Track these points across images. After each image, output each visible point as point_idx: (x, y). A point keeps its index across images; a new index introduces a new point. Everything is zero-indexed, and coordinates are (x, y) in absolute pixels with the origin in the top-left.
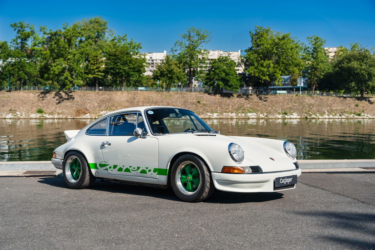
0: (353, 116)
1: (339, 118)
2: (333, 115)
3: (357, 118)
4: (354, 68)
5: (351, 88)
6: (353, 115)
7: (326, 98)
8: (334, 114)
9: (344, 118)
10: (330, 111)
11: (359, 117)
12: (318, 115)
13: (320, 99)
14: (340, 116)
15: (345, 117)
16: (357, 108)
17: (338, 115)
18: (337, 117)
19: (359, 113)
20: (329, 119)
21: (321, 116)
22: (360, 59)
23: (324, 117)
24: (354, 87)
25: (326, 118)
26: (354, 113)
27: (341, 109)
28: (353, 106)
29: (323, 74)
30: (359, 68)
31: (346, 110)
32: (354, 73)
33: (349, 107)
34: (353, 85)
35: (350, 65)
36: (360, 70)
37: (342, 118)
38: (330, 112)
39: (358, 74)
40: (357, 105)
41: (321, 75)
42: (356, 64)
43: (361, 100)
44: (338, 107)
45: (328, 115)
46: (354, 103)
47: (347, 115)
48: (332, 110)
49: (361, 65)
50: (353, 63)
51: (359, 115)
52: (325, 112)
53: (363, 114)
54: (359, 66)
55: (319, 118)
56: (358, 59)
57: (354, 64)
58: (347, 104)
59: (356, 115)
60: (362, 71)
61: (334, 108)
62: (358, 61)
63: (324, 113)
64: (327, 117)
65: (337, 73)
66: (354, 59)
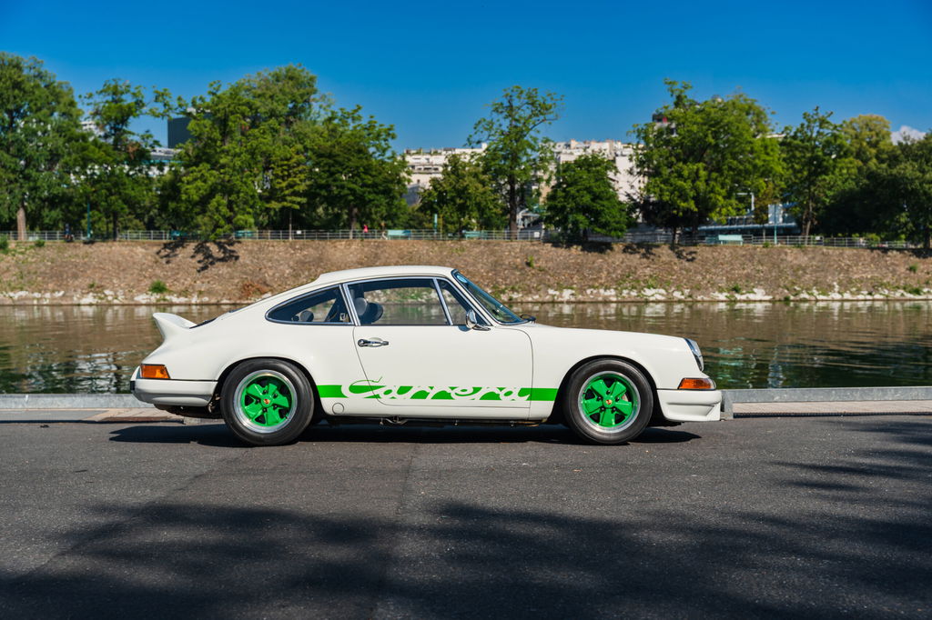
0: (902, 295)
1: (866, 300)
2: (852, 293)
3: (910, 300)
4: (904, 177)
5: (899, 228)
6: (902, 291)
7: (837, 252)
8: (854, 289)
9: (878, 300)
10: (844, 282)
11: (917, 297)
12: (815, 292)
13: (823, 254)
14: (870, 294)
15: (882, 297)
16: (912, 274)
17: (866, 292)
18: (861, 297)
19: (915, 286)
20: (843, 301)
21: (824, 294)
22: (921, 156)
23: (830, 298)
24: (906, 224)
25: (834, 300)
26: (904, 289)
27: (872, 278)
28: (902, 269)
29: (830, 193)
30: (917, 178)
31: (885, 281)
32: (906, 190)
33: (894, 272)
34: (903, 220)
35: (894, 171)
36: (921, 184)
37: (874, 300)
38: (845, 286)
39: (914, 192)
40: (912, 269)
41: (827, 197)
42: (910, 168)
43: (925, 257)
44: (866, 272)
45: (839, 293)
46: (905, 263)
47: (886, 292)
48: (850, 281)
49: (923, 172)
50: (902, 166)
51: (917, 292)
52: (834, 286)
53: (925, 290)
54: (919, 174)
55: (817, 301)
56: (916, 155)
57: (905, 169)
58: (887, 267)
59: (910, 292)
60: (926, 186)
61: (856, 276)
62: (916, 161)
63: (831, 287)
64: (838, 297)
65: (866, 192)
66: (907, 157)
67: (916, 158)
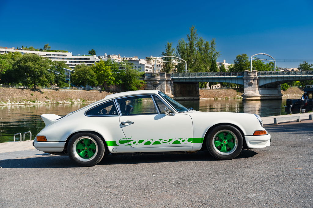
0: (30, 103)
1: (19, 105)
2: (14, 102)
3: (32, 104)
4: (30, 66)
5: (28, 82)
6: (29, 102)
7: (8, 89)
8: (15, 101)
9: (22, 105)
10: (11, 99)
11: (34, 103)
12: (2, 102)
13: (3, 90)
14: (20, 103)
15: (23, 104)
16: (32, 96)
17: (19, 102)
18: (17, 104)
19: (33, 100)
20: (12, 105)
21: (5, 103)
22: (34, 60)
23: (7, 104)
24: (29, 81)
25: (9, 105)
26: (30, 101)
27: (20, 98)
28: (29, 95)
29: (5, 70)
30: (33, 67)
31: (24, 99)
32: (30, 70)
33: (26, 96)
34: (29, 80)
35: (27, 64)
36: (35, 69)
37: (21, 105)
39: (32, 71)
40: (32, 95)
41: (4, 72)
42: (31, 63)
43: (34, 91)
44: (18, 96)
45: (10, 102)
46: (29, 93)
47: (25, 102)
48: (13, 99)
49: (35, 65)
50: (29, 63)
51: (34, 102)
52: (8, 100)
53: (36, 101)
54: (34, 66)
55: (3, 105)
56: (33, 60)
57: (30, 64)
58: (24, 94)
59: (32, 102)
60: (36, 70)
61: (15, 97)
62: (33, 62)
63: (7, 101)
64: (10, 104)
65: (16, 70)
66: (30, 60)
67: (32, 61)
